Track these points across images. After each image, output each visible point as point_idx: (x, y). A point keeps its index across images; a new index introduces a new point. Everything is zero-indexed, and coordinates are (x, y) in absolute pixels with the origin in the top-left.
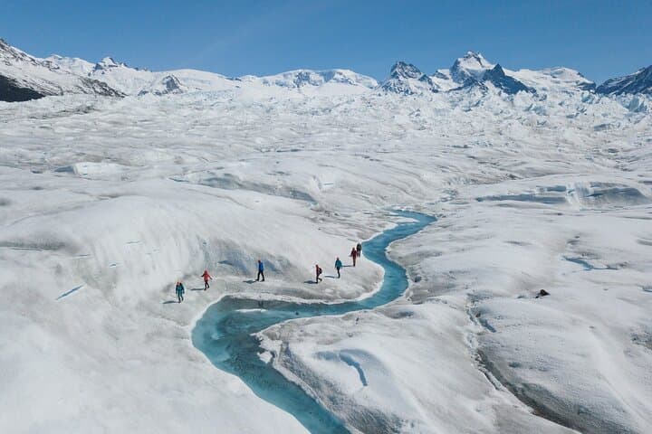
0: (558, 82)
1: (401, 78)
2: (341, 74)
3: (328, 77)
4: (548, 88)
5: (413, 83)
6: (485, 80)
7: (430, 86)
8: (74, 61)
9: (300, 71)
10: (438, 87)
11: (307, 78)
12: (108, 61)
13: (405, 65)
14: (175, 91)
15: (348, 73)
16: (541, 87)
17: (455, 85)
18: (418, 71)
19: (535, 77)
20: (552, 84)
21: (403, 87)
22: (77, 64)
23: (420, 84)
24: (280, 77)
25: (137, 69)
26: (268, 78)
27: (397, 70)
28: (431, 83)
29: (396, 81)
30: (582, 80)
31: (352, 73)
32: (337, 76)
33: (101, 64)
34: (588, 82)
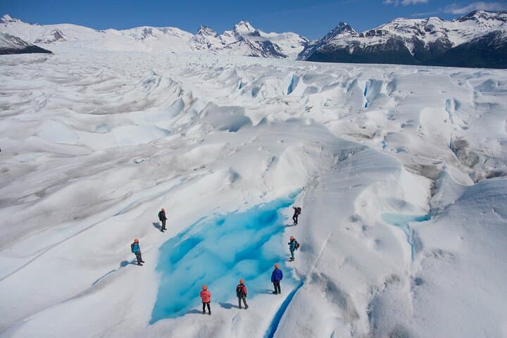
1: (204, 35)
2: (171, 30)
5: (211, 39)
7: (220, 41)
9: (145, 27)
10: (225, 41)
11: (150, 32)
12: (8, 17)
13: (206, 28)
14: (60, 39)
17: (235, 40)
18: (213, 32)
21: (206, 41)
23: (215, 39)
24: (132, 31)
25: (31, 24)
27: (201, 30)
28: (221, 39)
29: (201, 37)
30: (301, 40)
32: (169, 32)
33: (3, 19)
34: (304, 41)
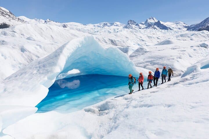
0: (177, 26)
1: (130, 24)
2: (116, 23)
3: (112, 24)
4: (174, 27)
5: (134, 26)
6: (154, 25)
7: (139, 27)
8: (40, 20)
9: (104, 22)
10: (141, 27)
11: (106, 25)
12: (48, 20)
13: (132, 21)
15: (118, 23)
16: (172, 27)
18: (135, 23)
19: (171, 24)
20: (176, 26)
21: (131, 27)
22: (40, 21)
23: (136, 26)
24: (98, 24)
25: (56, 22)
26: (95, 25)
27: (129, 22)
28: (139, 26)
30: (185, 25)
31: (120, 23)
32: (115, 24)
33: (46, 21)
34: (187, 26)
